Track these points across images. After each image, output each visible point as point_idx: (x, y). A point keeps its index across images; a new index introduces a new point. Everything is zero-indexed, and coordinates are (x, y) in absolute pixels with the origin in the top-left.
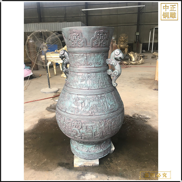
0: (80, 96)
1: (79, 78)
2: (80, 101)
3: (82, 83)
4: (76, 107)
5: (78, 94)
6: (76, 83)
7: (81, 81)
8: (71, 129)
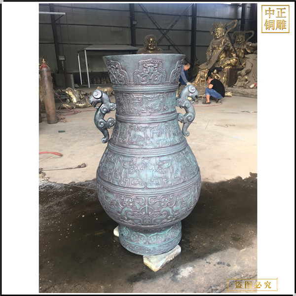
0: (162, 159)
1: (154, 132)
2: (166, 165)
3: (160, 138)
4: (162, 175)
5: (158, 156)
6: (149, 140)
7: (159, 136)
8: (159, 211)
